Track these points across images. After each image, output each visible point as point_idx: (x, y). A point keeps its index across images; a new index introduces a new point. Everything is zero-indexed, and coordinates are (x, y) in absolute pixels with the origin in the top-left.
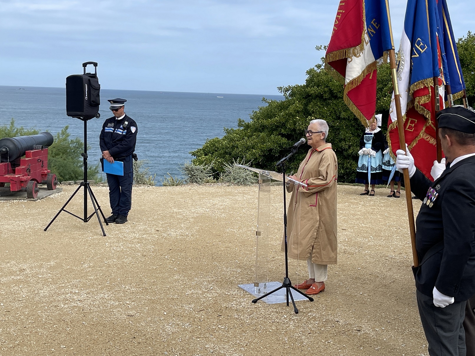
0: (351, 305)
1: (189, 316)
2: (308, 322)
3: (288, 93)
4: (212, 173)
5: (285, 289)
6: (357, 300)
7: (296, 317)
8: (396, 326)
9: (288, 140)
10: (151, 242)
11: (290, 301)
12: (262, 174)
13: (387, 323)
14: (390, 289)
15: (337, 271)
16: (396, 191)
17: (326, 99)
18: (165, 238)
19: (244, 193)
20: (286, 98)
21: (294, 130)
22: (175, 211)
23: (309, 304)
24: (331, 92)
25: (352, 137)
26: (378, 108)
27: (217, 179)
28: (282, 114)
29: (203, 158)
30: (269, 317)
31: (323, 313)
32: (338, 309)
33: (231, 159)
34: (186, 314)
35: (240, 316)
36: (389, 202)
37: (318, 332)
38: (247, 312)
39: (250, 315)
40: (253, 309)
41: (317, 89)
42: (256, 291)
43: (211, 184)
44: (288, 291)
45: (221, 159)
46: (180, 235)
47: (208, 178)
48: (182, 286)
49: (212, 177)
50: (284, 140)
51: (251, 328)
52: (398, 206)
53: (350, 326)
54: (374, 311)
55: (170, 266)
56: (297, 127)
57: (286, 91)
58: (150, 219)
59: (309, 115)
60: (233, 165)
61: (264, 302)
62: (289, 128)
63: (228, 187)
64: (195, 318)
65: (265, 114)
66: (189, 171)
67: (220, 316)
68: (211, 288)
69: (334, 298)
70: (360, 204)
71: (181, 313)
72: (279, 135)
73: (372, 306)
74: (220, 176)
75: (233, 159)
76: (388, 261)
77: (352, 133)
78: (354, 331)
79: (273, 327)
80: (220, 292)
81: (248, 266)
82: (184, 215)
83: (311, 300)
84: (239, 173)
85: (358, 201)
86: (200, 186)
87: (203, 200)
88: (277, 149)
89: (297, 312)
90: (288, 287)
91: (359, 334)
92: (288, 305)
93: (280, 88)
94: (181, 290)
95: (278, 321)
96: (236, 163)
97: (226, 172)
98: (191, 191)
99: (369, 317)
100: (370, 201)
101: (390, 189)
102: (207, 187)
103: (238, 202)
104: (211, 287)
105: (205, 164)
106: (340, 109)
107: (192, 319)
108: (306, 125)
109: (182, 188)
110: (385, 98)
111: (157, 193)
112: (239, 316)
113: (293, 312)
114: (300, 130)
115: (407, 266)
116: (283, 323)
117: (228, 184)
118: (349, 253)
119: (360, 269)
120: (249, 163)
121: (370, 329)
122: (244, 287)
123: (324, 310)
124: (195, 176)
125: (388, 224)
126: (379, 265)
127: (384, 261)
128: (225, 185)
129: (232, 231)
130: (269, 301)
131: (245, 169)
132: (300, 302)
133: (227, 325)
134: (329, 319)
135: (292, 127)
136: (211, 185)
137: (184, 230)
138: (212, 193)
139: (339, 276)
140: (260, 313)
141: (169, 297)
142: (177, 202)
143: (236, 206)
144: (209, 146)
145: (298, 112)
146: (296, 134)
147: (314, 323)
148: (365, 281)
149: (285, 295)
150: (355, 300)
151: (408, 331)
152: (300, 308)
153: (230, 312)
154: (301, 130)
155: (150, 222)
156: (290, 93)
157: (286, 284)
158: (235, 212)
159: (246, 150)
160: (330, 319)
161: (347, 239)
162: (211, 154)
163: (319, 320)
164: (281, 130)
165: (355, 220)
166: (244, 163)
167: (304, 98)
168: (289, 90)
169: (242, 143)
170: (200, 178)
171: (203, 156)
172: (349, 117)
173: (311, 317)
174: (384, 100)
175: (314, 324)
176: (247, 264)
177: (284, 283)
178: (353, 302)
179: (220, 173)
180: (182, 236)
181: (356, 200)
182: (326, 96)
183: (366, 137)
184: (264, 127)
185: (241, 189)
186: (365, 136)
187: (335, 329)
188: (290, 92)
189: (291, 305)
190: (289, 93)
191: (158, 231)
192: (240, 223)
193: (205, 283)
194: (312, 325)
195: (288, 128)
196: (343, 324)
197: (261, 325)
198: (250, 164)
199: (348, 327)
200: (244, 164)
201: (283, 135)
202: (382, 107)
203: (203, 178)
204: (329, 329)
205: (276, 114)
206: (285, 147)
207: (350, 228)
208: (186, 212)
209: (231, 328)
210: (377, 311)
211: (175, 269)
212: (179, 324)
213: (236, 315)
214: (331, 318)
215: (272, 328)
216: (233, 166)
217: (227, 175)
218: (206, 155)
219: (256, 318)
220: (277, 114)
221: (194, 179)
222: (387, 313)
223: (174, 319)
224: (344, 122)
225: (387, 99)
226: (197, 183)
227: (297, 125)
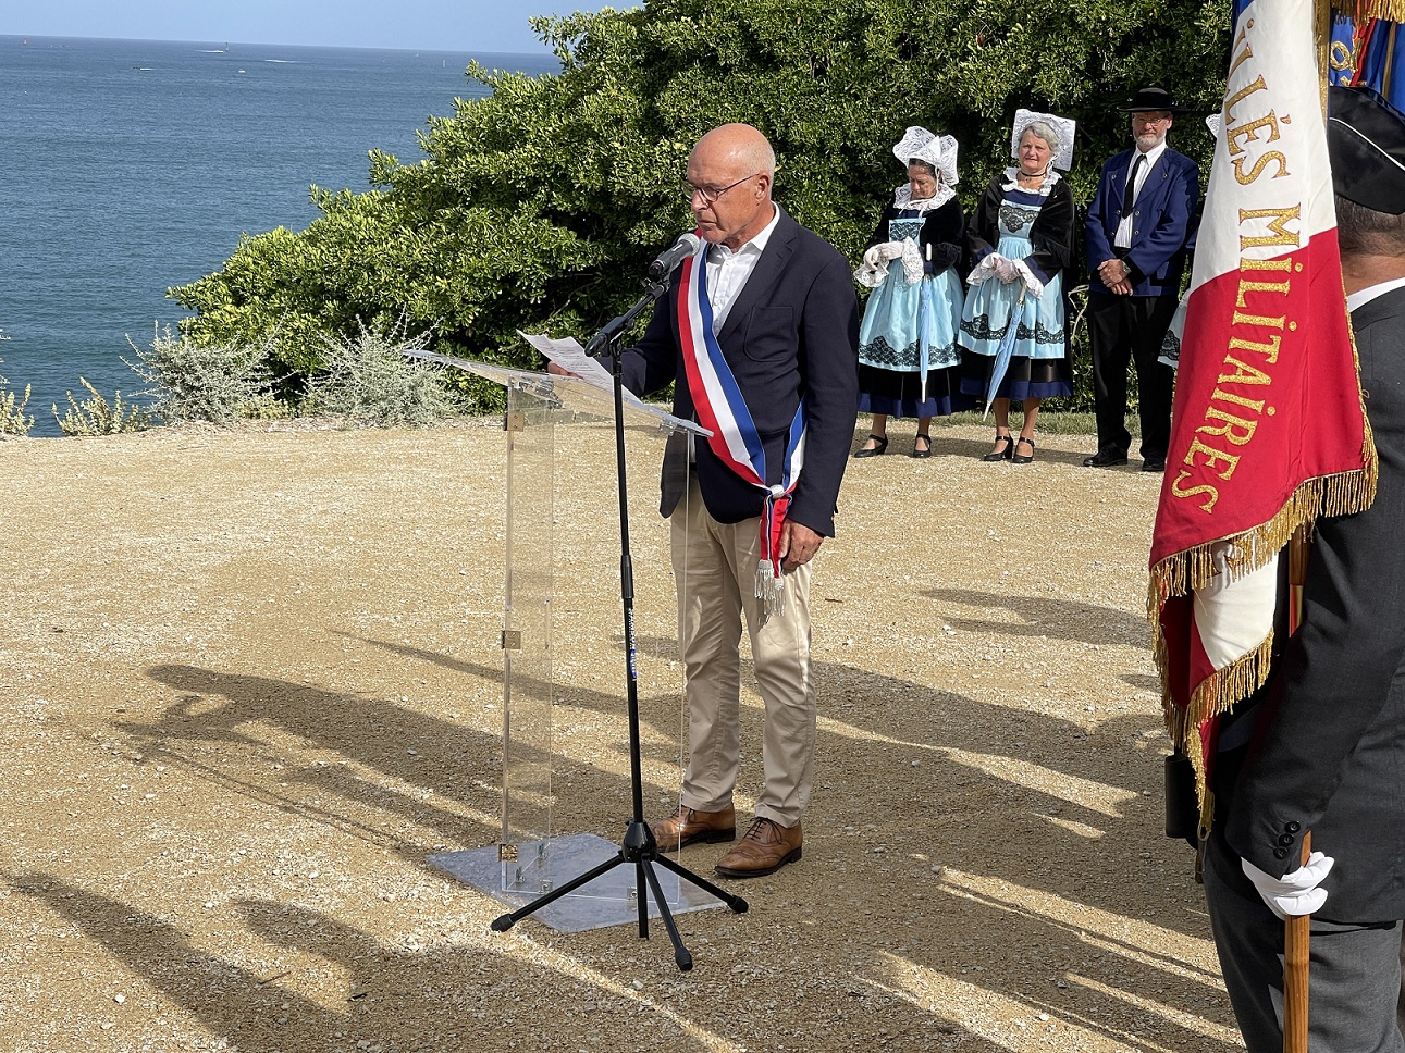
0: (902, 918)
1: (224, 1004)
2: (734, 1002)
3: (572, 46)
4: (273, 378)
5: (629, 869)
6: (922, 898)
7: (683, 986)
8: (1094, 1005)
9: (581, 236)
10: (33, 681)
11: (654, 913)
12: (518, 387)
13: (1054, 991)
14: (1047, 843)
15: (828, 778)
16: (1015, 436)
17: (727, 69)
18: (91, 664)
19: (410, 459)
20: (566, 65)
21: (604, 195)
22: (127, 542)
23: (731, 924)
24: (748, 38)
25: (837, 222)
26: (937, 107)
27: (295, 402)
28: (554, 131)
29: (230, 314)
30: (572, 990)
31: (793, 962)
32: (850, 941)
33: (346, 319)
34: (211, 996)
35: (446, 993)
36: (998, 483)
37: (781, 1047)
38: (473, 975)
39: (488, 985)
40: (498, 960)
41: (692, 27)
42: (503, 880)
43: (269, 425)
44: (643, 875)
45: (305, 318)
46: (160, 648)
47: (257, 398)
48: (185, 873)
49: (271, 392)
50: (564, 236)
51: (501, 1042)
52: (1036, 496)
53: (909, 1013)
54: (998, 944)
55: (124, 786)
56: (614, 183)
57: (564, 37)
58: (19, 581)
59: (660, 135)
60: (357, 343)
61: (544, 925)
62: (581, 187)
63: (341, 435)
64: (254, 1012)
65: (484, 130)
66: (176, 369)
67: (360, 996)
68: (315, 874)
69: (826, 892)
70: (887, 494)
71: (188, 994)
72: (542, 217)
73: (986, 922)
74: (303, 391)
75: (354, 319)
76: (1024, 727)
77: (837, 208)
78: (927, 1035)
79: (592, 1035)
80: (354, 891)
81: (460, 771)
82: (170, 559)
83: (738, 906)
84: (383, 376)
85: (876, 481)
86: (223, 434)
87: (246, 495)
88: (534, 274)
89: (685, 962)
90: (645, 858)
91: (949, 1045)
92: (644, 933)
93: (540, 25)
94: (182, 889)
95: (608, 1007)
96: (371, 333)
97: (329, 373)
98: (188, 453)
99: (979, 968)
100: (924, 478)
101: (994, 430)
102: (254, 438)
103: (392, 496)
104: (310, 871)
105: (242, 342)
106: (786, 109)
107: (239, 1018)
108: (651, 175)
109: (147, 445)
110: (963, 64)
111: (42, 464)
112: (442, 992)
113: (669, 964)
114: (625, 194)
115: (1104, 747)
116: (631, 1013)
117: (339, 422)
118: (865, 699)
119: (919, 766)
120: (423, 335)
121: (989, 1020)
122: (452, 864)
123: (794, 947)
124: (198, 389)
125: (1006, 573)
126: (991, 745)
127: (1008, 726)
128: (326, 427)
129: (377, 622)
130: (560, 918)
131: (407, 360)
132: (692, 917)
133: (395, 1035)
134: (818, 986)
135: (597, 182)
136: (270, 429)
137: (175, 625)
138: (277, 460)
139: (839, 797)
140: (532, 974)
141: (130, 924)
142: (130, 504)
143: (386, 513)
144: (252, 267)
145: (618, 121)
146: (611, 210)
147: (759, 1007)
148: (942, 817)
149: (630, 890)
150: (915, 898)
151: (1143, 1024)
152: (698, 942)
153: (402, 977)
154: (630, 196)
155: (22, 594)
156: (582, 42)
157: (635, 848)
158: (383, 540)
159: (408, 282)
160: (824, 987)
161: (850, 642)
162: (261, 296)
163: (779, 994)
164: (550, 196)
165: (874, 562)
166: (405, 334)
167: (640, 66)
168: (577, 31)
169: (390, 252)
170: (223, 401)
171: (228, 307)
172: (821, 141)
173: (743, 983)
174: (961, 70)
175: (761, 1012)
176: (456, 762)
177: (627, 845)
178: (905, 906)
179: (305, 377)
180: (170, 649)
181: (868, 478)
182: (732, 54)
183: (896, 226)
184: (477, 183)
185: (398, 439)
186: (891, 222)
187: (849, 1031)
188: (581, 37)
189: (659, 932)
190: (576, 43)
191: (61, 631)
192: (409, 588)
193: (286, 851)
194: (752, 1017)
195: (577, 186)
196: (878, 1007)
197: (539, 1030)
198: (428, 335)
199: (901, 1018)
200: (403, 339)
201: (557, 218)
202: (954, 99)
203: (236, 399)
204: (825, 1028)
205: (528, 131)
206: (568, 267)
207: (859, 595)
208: (173, 547)
209: (414, 1047)
210: (1006, 941)
211: (148, 796)
212: (185, 1043)
213: (429, 990)
214: (826, 981)
215: (589, 1038)
216: (357, 348)
217: (336, 385)
218: (239, 301)
219: (518, 999)
220: (530, 129)
221: (196, 403)
222: (1047, 949)
223: (163, 1023)
224: (804, 162)
225: (971, 67)
226: (209, 419)
227: (613, 176)
